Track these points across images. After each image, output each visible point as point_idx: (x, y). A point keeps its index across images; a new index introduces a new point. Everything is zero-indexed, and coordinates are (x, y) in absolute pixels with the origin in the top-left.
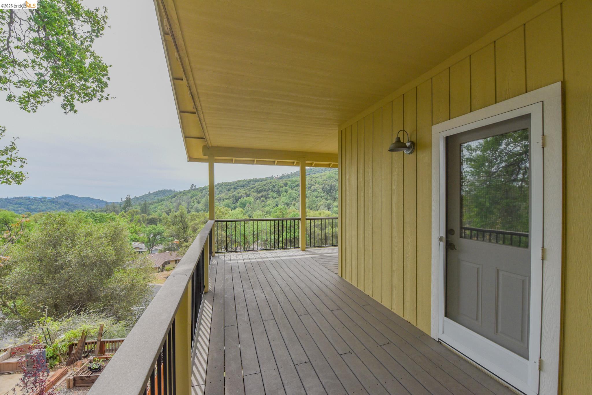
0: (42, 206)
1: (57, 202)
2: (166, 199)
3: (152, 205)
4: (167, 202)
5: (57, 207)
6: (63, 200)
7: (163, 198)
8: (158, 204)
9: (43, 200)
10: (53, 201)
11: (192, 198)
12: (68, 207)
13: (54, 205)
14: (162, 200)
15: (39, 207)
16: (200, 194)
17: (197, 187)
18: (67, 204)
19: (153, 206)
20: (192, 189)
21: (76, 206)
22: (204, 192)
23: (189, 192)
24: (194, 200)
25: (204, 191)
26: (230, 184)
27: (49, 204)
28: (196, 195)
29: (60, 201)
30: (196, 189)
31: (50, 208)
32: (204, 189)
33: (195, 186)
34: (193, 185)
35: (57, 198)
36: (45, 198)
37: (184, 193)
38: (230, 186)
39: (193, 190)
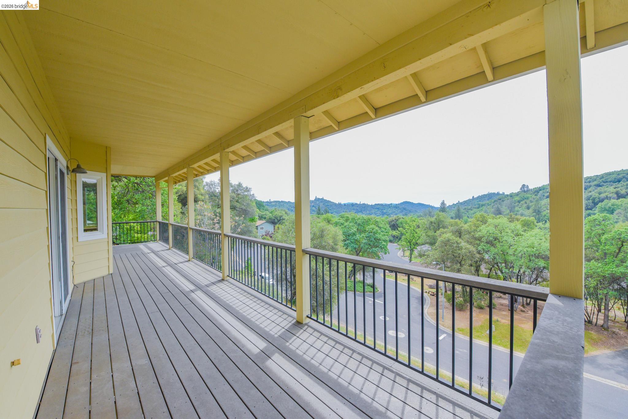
0: (390, 211)
1: (399, 207)
2: (488, 204)
3: (472, 210)
4: (488, 207)
5: (399, 211)
6: (403, 206)
7: (484, 203)
8: (477, 210)
9: (390, 206)
10: (396, 206)
11: (520, 203)
12: (405, 211)
13: (397, 210)
14: (483, 205)
15: (388, 211)
16: (534, 196)
17: (531, 187)
18: (404, 209)
19: (472, 212)
20: (522, 191)
21: (411, 211)
22: (539, 194)
23: (517, 194)
24: (523, 204)
25: (541, 192)
26: (589, 180)
27: (394, 209)
28: (528, 198)
29: (400, 207)
30: (528, 191)
31: (394, 212)
32: (540, 190)
33: (528, 187)
34: (524, 185)
35: (399, 204)
36: (391, 204)
37: (511, 196)
38: (590, 182)
39: (524, 191)
